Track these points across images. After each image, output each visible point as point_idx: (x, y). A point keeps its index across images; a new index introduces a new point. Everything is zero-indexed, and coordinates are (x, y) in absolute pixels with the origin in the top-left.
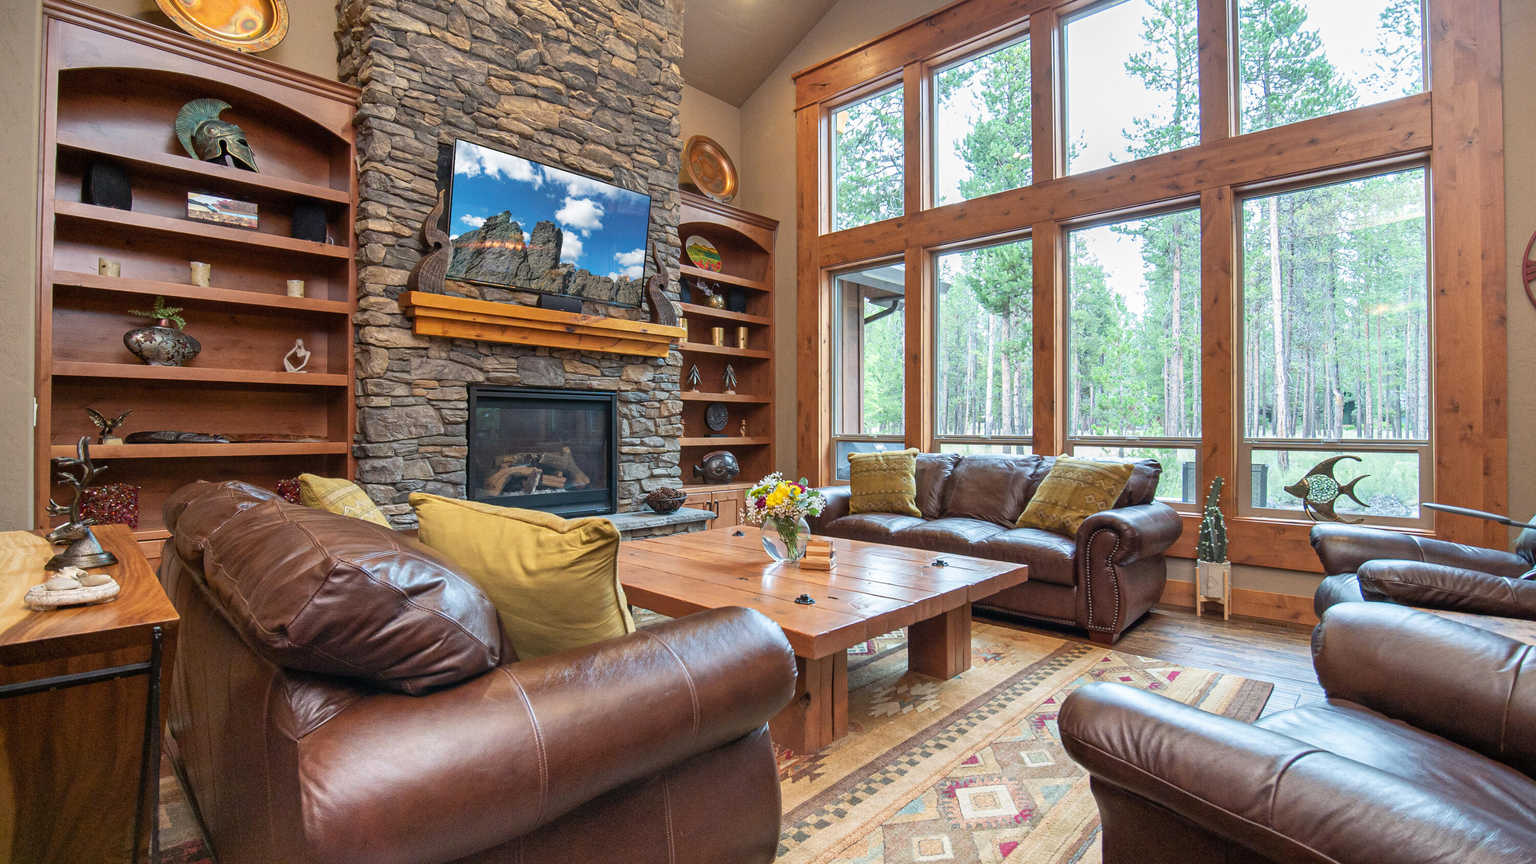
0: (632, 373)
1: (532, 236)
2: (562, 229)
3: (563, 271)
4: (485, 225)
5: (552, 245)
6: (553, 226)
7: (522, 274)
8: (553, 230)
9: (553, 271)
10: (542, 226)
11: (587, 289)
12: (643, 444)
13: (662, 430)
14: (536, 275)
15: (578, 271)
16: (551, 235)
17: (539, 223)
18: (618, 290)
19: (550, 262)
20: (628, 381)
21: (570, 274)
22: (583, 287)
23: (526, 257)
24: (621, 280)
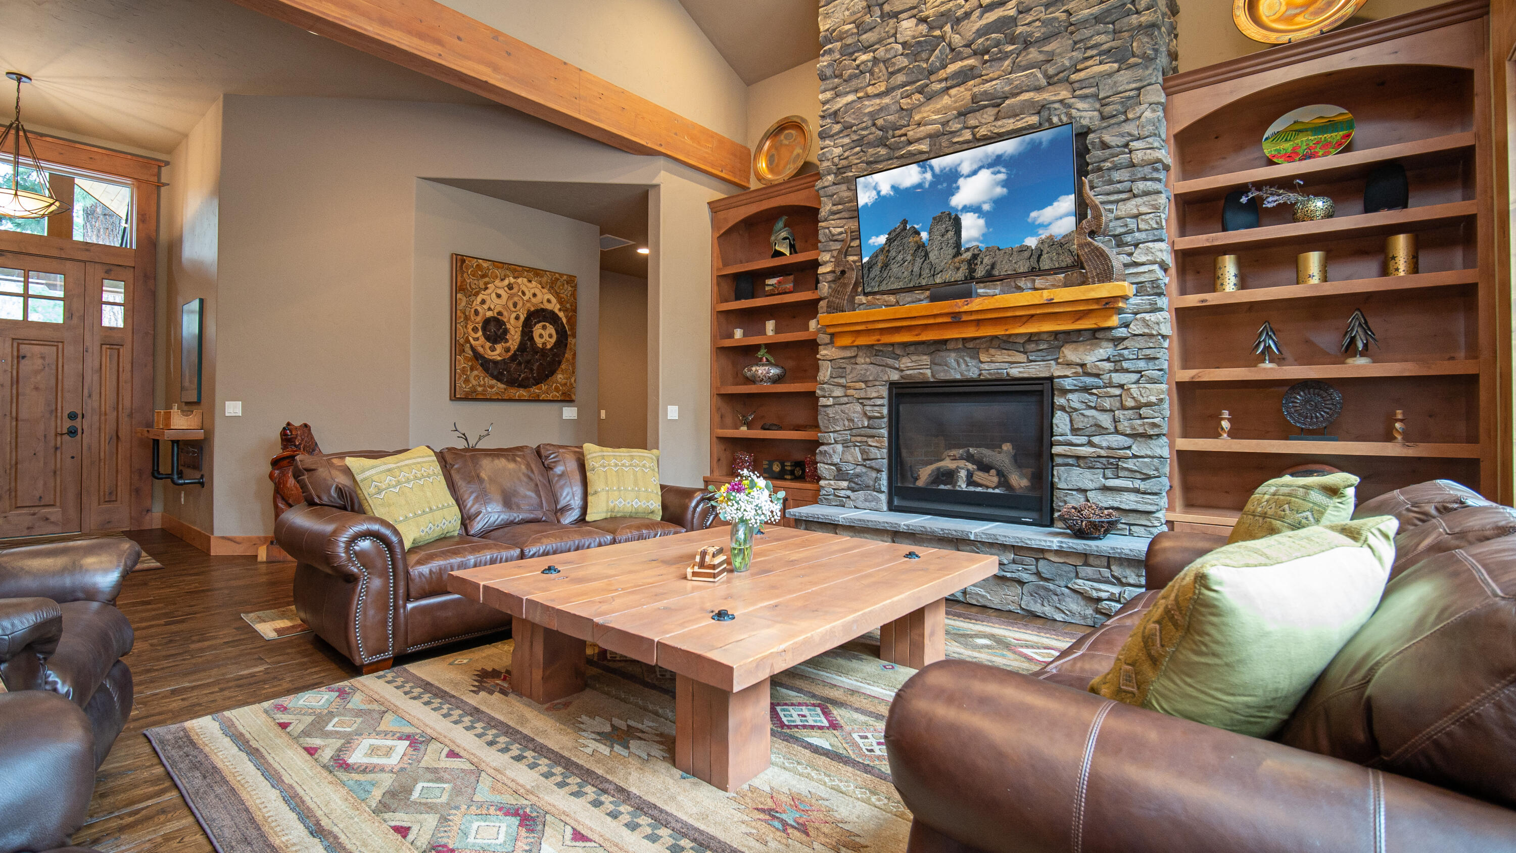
0: (1070, 353)
1: (930, 233)
2: (959, 214)
3: (969, 255)
4: (888, 239)
5: (951, 234)
6: (949, 214)
7: (926, 273)
8: (950, 218)
9: (956, 260)
10: (938, 220)
11: (998, 266)
12: (1090, 444)
13: (1124, 426)
14: (938, 269)
15: (984, 250)
16: (948, 224)
17: (934, 219)
18: (1040, 256)
19: (951, 251)
20: (1069, 364)
21: (975, 256)
22: (993, 266)
23: (926, 255)
24: (1043, 242)
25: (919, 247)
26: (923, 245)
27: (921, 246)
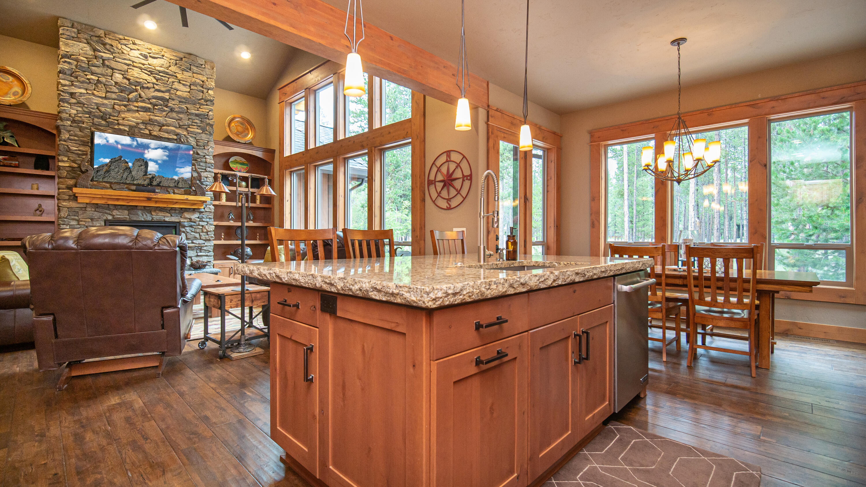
0: (186, 215)
1: (133, 164)
3: (150, 176)
4: (110, 161)
5: (143, 167)
6: (143, 160)
7: (129, 178)
9: (145, 177)
10: (137, 160)
11: (162, 183)
13: (203, 237)
14: (136, 178)
15: (157, 176)
16: (143, 163)
18: (178, 183)
19: (143, 174)
20: (186, 218)
21: (153, 177)
22: (160, 182)
23: (131, 172)
24: (180, 178)
25: (127, 168)
26: (129, 168)
27: (128, 168)
